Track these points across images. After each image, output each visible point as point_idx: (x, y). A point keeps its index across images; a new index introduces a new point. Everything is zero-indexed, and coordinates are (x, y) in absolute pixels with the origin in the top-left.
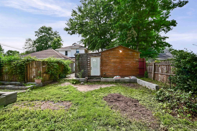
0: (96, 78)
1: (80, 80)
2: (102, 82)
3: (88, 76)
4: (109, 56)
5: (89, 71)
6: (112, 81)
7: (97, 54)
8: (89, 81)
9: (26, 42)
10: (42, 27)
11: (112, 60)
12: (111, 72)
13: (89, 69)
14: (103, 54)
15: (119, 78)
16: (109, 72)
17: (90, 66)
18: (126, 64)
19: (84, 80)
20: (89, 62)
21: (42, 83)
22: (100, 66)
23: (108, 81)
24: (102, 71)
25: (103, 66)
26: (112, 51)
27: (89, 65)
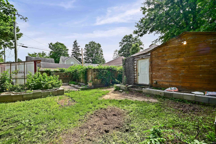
0: (141, 87)
1: (121, 87)
2: (144, 93)
3: (134, 84)
4: (163, 54)
5: (136, 77)
6: (159, 94)
7: (144, 55)
8: (131, 89)
9: (114, 53)
10: (124, 37)
11: (168, 61)
12: (167, 80)
13: (136, 75)
14: (153, 53)
15: (175, 91)
16: (162, 80)
17: (137, 71)
18: (199, 66)
19: (124, 88)
20: (135, 67)
21: (93, 86)
22: (149, 72)
23: (152, 93)
24: (151, 78)
25: (153, 71)
26: (168, 46)
27: (135, 70)
